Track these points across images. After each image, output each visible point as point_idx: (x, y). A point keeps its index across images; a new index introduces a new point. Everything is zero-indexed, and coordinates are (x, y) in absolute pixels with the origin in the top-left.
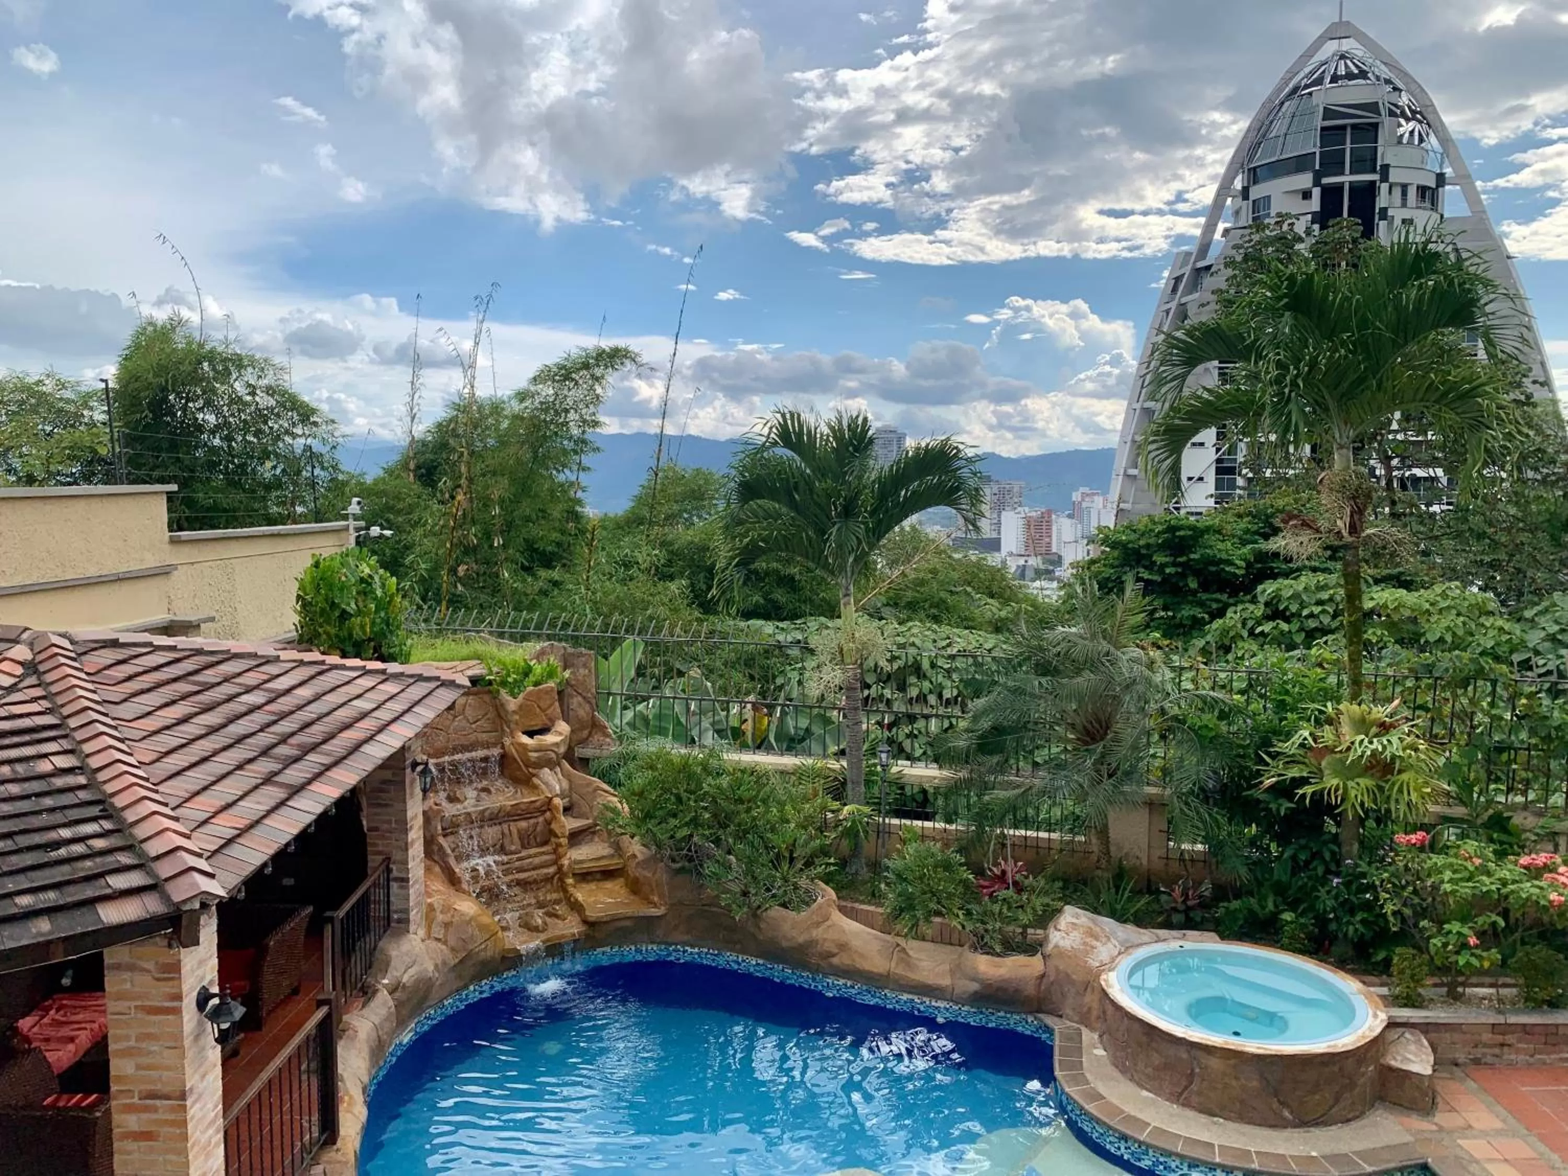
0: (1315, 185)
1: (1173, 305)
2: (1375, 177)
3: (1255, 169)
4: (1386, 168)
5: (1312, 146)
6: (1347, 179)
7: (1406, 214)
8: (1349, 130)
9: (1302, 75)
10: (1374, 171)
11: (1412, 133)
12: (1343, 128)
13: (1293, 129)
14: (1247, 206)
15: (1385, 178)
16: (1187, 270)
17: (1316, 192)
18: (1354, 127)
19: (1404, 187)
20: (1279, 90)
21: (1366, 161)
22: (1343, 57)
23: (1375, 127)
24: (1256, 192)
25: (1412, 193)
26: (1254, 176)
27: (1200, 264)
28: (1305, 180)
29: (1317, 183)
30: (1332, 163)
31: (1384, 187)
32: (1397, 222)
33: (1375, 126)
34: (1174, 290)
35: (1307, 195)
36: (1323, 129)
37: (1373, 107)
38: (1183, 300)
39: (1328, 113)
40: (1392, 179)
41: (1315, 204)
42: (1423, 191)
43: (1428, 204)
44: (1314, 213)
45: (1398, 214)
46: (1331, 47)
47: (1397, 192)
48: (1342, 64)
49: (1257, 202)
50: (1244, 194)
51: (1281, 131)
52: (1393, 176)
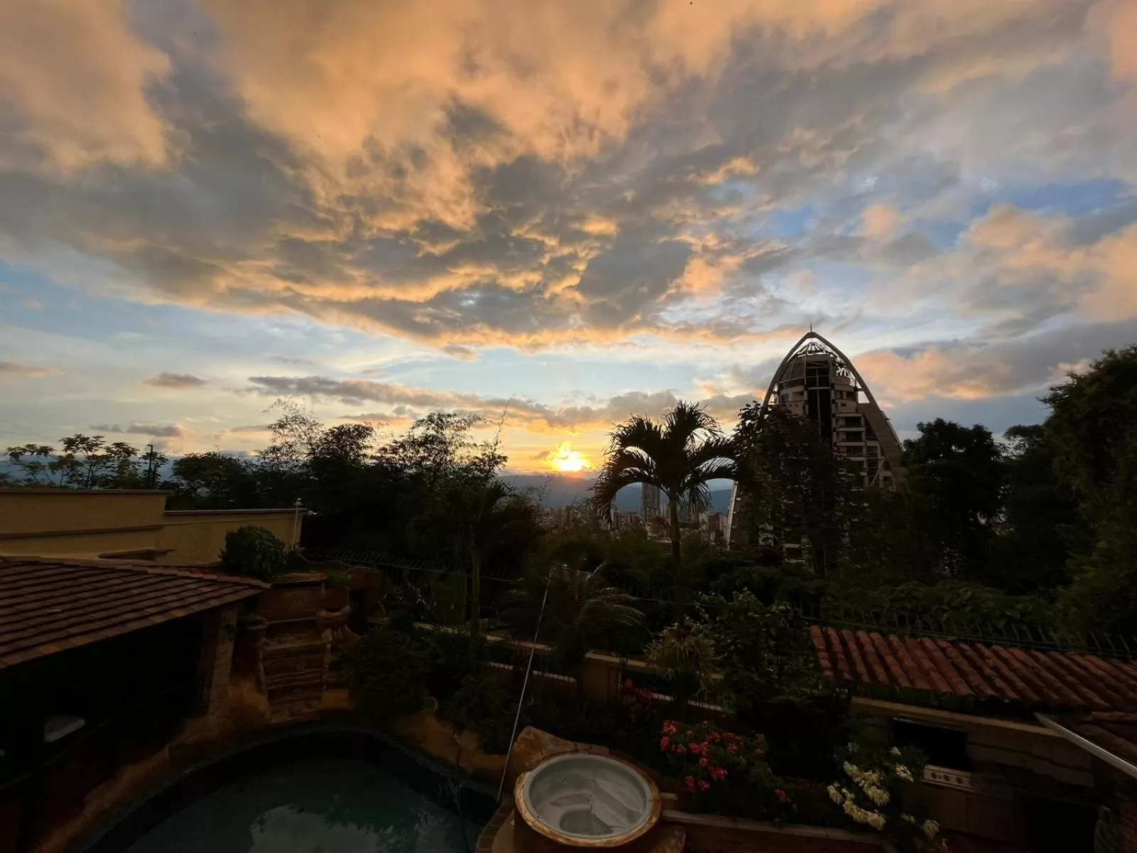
2: (829, 388)
3: (782, 384)
4: (833, 385)
5: (804, 376)
7: (843, 402)
8: (817, 371)
10: (828, 386)
11: (843, 372)
12: (815, 370)
13: (796, 369)
14: (779, 397)
15: (833, 388)
17: (805, 393)
18: (818, 369)
19: (841, 392)
20: (789, 356)
21: (825, 381)
22: (813, 344)
24: (783, 392)
25: (845, 394)
26: (781, 387)
28: (800, 388)
29: (806, 389)
30: (811, 382)
31: (833, 391)
32: (839, 405)
33: (828, 369)
35: (802, 394)
36: (807, 370)
37: (826, 363)
40: (836, 389)
41: (805, 397)
42: (849, 394)
44: (806, 401)
45: (840, 402)
46: (808, 341)
47: (839, 395)
48: (813, 347)
49: (783, 396)
50: (778, 393)
51: (791, 370)
52: (836, 387)
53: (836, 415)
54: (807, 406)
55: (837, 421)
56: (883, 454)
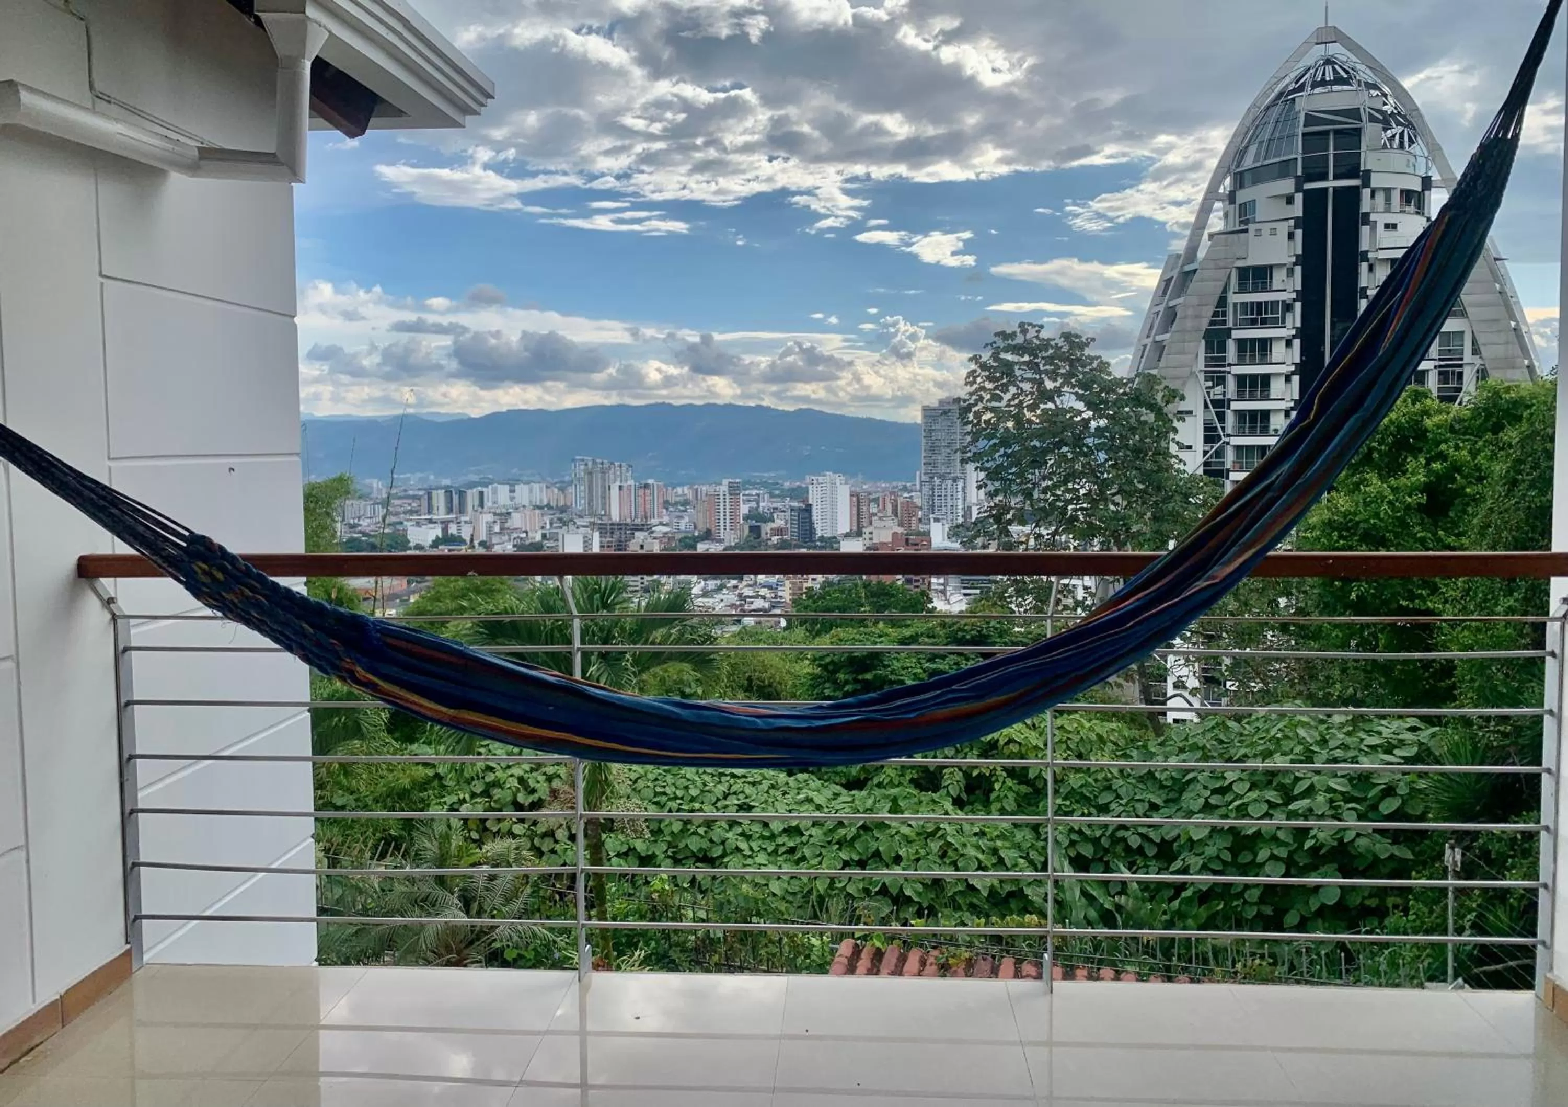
0: (1297, 191)
1: (1161, 308)
2: (1358, 183)
3: (1241, 173)
4: (1368, 173)
5: (1297, 152)
6: (1331, 184)
7: (1390, 219)
8: (1331, 136)
9: (1287, 80)
10: (1357, 176)
11: (1402, 134)
12: (1326, 133)
13: (1277, 135)
14: (1233, 210)
15: (1366, 184)
16: (1175, 273)
17: (1299, 197)
18: (1337, 132)
19: (1388, 191)
20: (1265, 94)
21: (1350, 167)
22: (1328, 62)
23: (1358, 132)
24: (1243, 196)
25: (1396, 197)
26: (1240, 181)
27: (1188, 268)
28: (1287, 186)
29: (1298, 189)
30: (1316, 169)
31: (1366, 193)
32: (1380, 227)
34: (1164, 293)
35: (1290, 200)
36: (1304, 135)
37: (1354, 113)
38: (1172, 304)
39: (1310, 119)
40: (1374, 184)
41: (1298, 209)
42: (1407, 196)
43: (1412, 208)
44: (1296, 219)
45: (1380, 219)
46: (1317, 52)
47: (1380, 197)
48: (1329, 69)
49: (1243, 207)
50: (1231, 198)
51: (1267, 136)
52: (1375, 181)
53: (1370, 255)
54: (1299, 233)
55: (1371, 268)
56: (1476, 351)
